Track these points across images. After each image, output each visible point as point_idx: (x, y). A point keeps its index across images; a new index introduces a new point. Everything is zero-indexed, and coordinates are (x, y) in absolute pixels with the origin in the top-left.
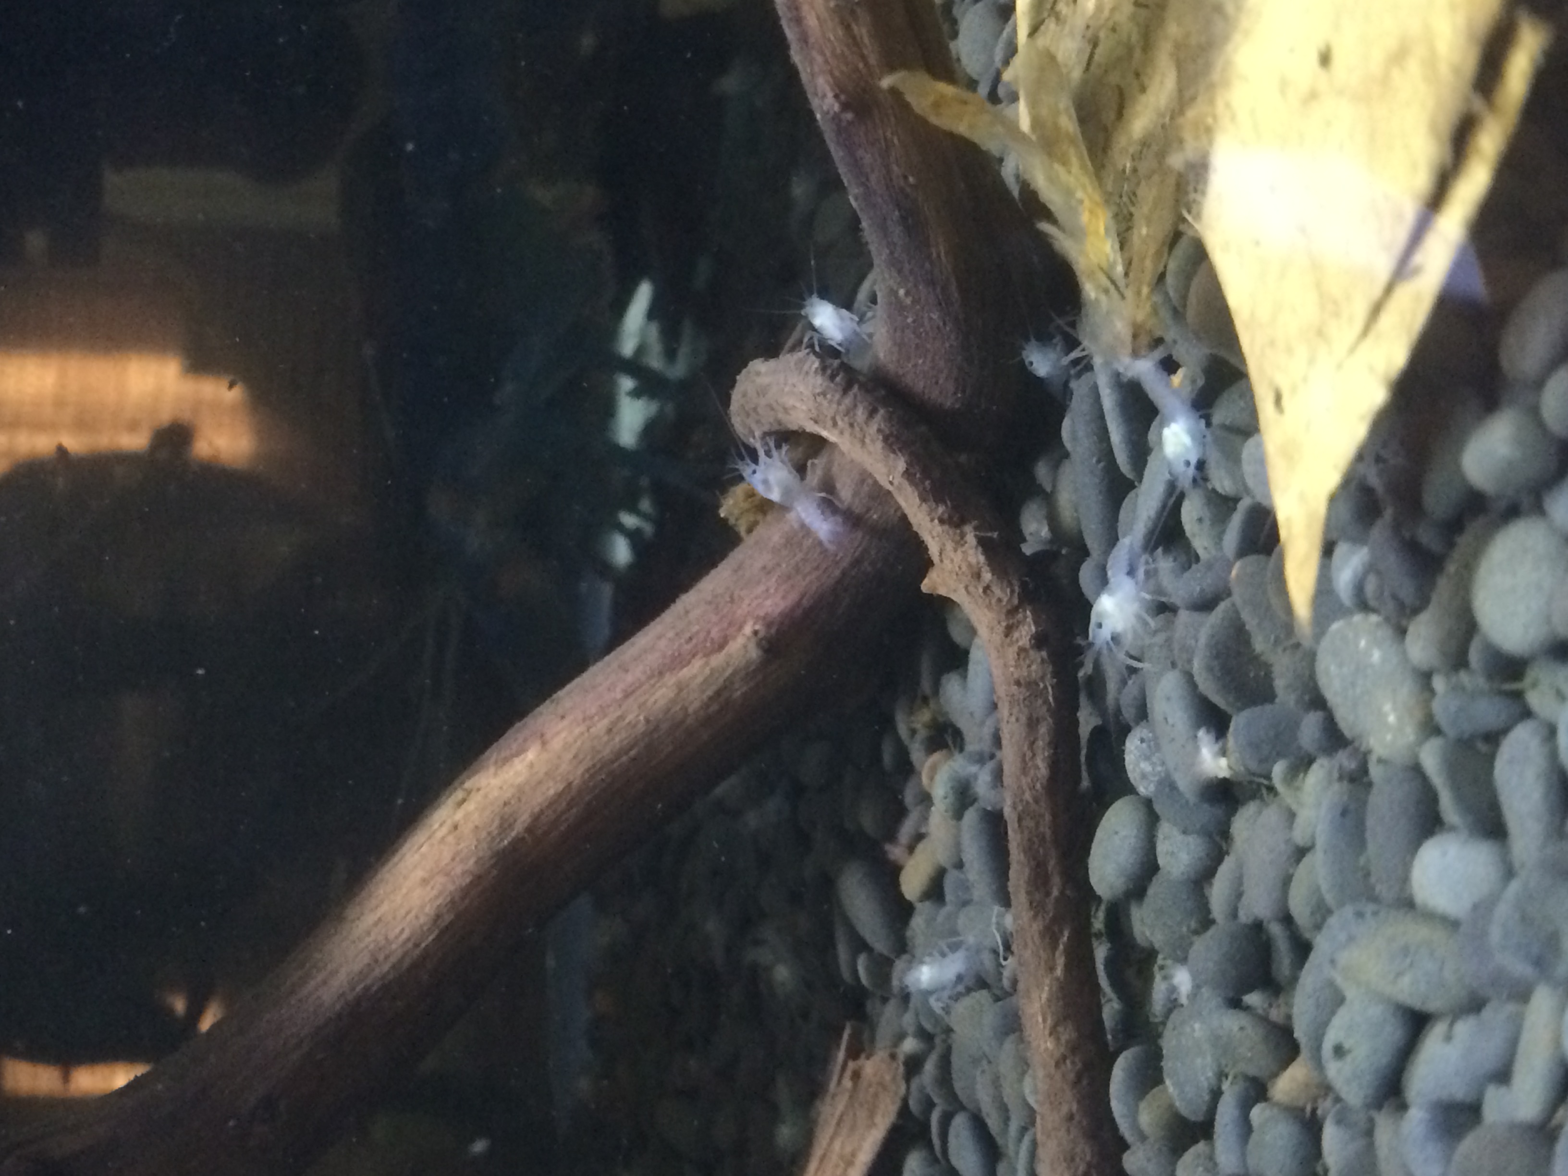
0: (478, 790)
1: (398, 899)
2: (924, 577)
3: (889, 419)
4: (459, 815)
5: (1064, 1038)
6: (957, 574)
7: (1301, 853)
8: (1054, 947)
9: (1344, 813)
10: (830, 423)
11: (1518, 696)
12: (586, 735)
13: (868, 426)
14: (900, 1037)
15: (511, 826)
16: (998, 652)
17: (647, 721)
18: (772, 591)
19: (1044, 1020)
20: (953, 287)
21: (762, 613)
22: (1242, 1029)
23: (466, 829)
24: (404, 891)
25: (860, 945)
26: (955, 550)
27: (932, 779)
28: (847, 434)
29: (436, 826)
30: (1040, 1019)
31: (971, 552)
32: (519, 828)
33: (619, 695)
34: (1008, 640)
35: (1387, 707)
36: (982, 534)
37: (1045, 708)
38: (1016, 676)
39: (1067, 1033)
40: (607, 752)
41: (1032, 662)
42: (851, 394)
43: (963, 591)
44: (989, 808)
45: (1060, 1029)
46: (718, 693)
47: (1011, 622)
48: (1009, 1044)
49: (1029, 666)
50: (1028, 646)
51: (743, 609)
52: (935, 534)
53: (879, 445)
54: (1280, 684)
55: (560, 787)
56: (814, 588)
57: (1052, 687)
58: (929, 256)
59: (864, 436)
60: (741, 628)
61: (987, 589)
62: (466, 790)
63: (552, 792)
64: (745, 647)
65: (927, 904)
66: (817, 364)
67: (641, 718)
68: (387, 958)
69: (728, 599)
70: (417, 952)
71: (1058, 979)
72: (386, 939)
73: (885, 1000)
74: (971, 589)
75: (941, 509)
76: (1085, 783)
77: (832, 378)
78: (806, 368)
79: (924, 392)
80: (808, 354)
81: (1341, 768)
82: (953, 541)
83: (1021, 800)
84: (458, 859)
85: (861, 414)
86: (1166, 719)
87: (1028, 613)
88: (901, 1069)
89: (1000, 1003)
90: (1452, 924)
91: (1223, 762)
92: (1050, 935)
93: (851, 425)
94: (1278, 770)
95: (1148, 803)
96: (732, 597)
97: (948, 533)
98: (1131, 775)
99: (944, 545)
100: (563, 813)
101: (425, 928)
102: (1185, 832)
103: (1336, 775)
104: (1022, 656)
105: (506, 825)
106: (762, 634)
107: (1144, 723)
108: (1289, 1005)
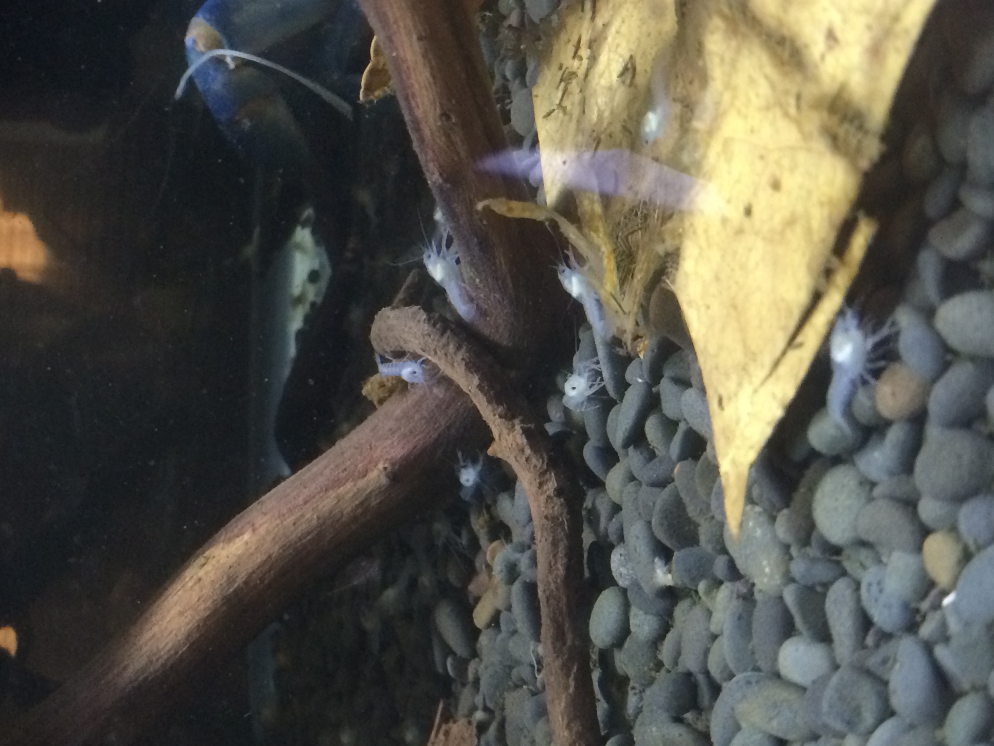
0: (214, 557)
1: (164, 624)
2: (489, 446)
3: (468, 351)
4: (201, 573)
5: (575, 729)
6: (510, 448)
7: (714, 637)
8: (568, 676)
9: (740, 618)
10: (433, 353)
11: (838, 563)
12: (280, 525)
13: (456, 356)
14: (473, 709)
15: (234, 581)
16: (535, 497)
17: (318, 518)
18: (395, 444)
19: (563, 720)
20: (509, 281)
21: (389, 457)
22: (680, 735)
23: (207, 581)
24: (168, 619)
25: (448, 651)
26: (509, 434)
27: (493, 558)
28: (443, 361)
29: (187, 579)
30: (560, 719)
31: (518, 436)
32: (239, 582)
33: (301, 502)
34: (540, 491)
35: (765, 563)
36: (526, 426)
37: (562, 534)
38: (545, 513)
39: (576, 727)
40: (293, 537)
41: (555, 504)
42: (446, 336)
43: (514, 459)
44: (528, 580)
45: (572, 725)
46: (362, 503)
47: (542, 480)
48: (541, 724)
49: (553, 507)
50: (552, 495)
51: (377, 454)
52: (496, 423)
53: (463, 367)
54: (703, 538)
55: (265, 557)
56: (421, 442)
57: (567, 521)
58: (494, 264)
59: (454, 362)
60: (376, 465)
61: (527, 460)
62: (204, 557)
63: (259, 560)
64: (379, 476)
65: (490, 630)
66: (424, 317)
67: (315, 517)
68: (157, 660)
69: (368, 447)
70: (178, 656)
71: (570, 694)
72: (158, 648)
73: (464, 685)
74: (518, 458)
75: (500, 409)
76: (587, 574)
77: (434, 325)
78: (418, 318)
79: (490, 336)
80: (419, 309)
81: (738, 590)
82: (507, 429)
83: (548, 589)
84: (201, 600)
85: (451, 348)
86: (635, 550)
87: (553, 474)
88: (475, 731)
89: (535, 698)
90: (802, 689)
91: (669, 576)
92: (566, 668)
93: (446, 355)
94: (702, 587)
95: (624, 591)
96: (370, 446)
97: (504, 424)
98: (614, 574)
99: (502, 430)
100: (266, 573)
101: (182, 642)
102: (646, 613)
103: (735, 596)
104: (549, 501)
105: (231, 580)
106: (389, 470)
107: (621, 544)
108: (708, 720)
